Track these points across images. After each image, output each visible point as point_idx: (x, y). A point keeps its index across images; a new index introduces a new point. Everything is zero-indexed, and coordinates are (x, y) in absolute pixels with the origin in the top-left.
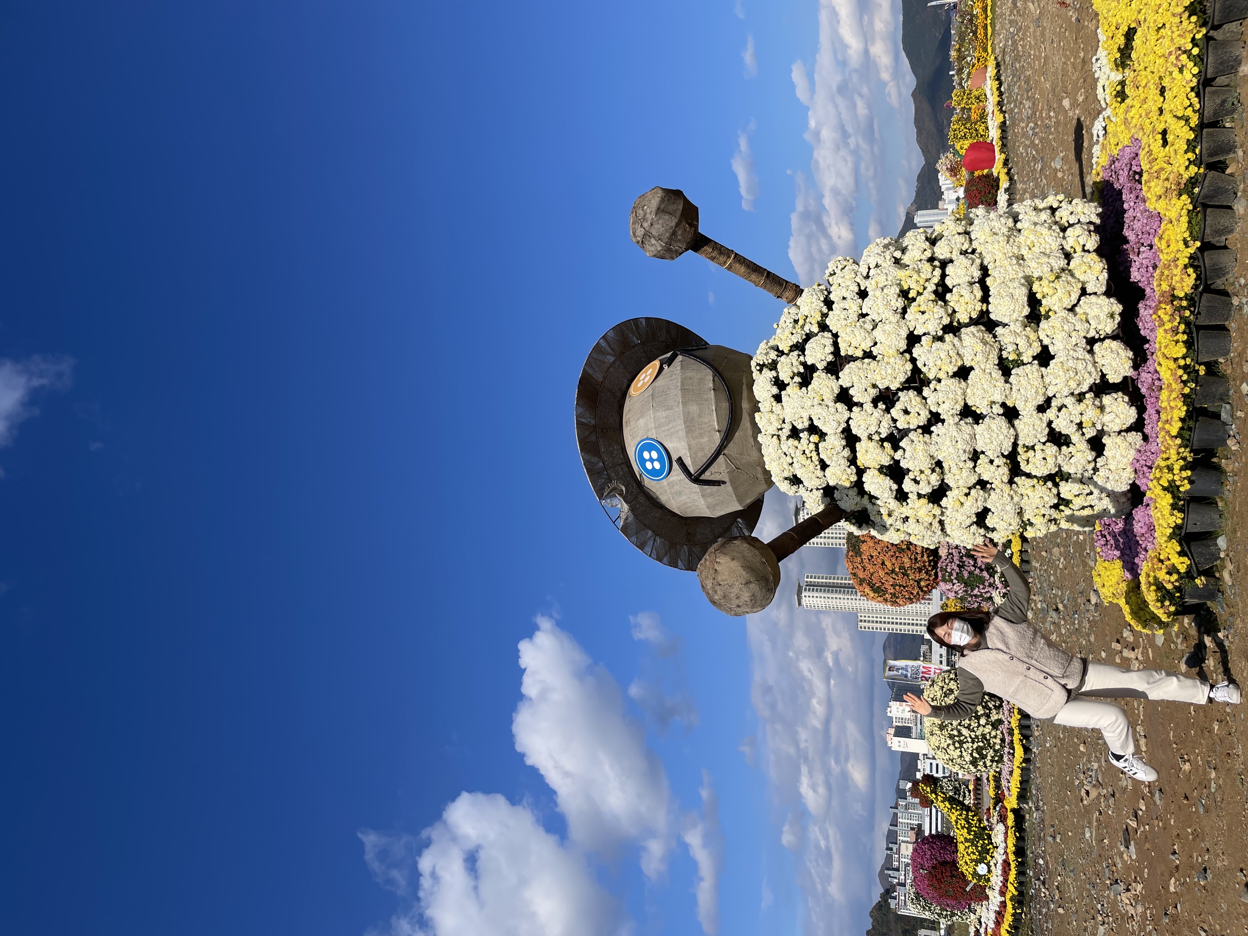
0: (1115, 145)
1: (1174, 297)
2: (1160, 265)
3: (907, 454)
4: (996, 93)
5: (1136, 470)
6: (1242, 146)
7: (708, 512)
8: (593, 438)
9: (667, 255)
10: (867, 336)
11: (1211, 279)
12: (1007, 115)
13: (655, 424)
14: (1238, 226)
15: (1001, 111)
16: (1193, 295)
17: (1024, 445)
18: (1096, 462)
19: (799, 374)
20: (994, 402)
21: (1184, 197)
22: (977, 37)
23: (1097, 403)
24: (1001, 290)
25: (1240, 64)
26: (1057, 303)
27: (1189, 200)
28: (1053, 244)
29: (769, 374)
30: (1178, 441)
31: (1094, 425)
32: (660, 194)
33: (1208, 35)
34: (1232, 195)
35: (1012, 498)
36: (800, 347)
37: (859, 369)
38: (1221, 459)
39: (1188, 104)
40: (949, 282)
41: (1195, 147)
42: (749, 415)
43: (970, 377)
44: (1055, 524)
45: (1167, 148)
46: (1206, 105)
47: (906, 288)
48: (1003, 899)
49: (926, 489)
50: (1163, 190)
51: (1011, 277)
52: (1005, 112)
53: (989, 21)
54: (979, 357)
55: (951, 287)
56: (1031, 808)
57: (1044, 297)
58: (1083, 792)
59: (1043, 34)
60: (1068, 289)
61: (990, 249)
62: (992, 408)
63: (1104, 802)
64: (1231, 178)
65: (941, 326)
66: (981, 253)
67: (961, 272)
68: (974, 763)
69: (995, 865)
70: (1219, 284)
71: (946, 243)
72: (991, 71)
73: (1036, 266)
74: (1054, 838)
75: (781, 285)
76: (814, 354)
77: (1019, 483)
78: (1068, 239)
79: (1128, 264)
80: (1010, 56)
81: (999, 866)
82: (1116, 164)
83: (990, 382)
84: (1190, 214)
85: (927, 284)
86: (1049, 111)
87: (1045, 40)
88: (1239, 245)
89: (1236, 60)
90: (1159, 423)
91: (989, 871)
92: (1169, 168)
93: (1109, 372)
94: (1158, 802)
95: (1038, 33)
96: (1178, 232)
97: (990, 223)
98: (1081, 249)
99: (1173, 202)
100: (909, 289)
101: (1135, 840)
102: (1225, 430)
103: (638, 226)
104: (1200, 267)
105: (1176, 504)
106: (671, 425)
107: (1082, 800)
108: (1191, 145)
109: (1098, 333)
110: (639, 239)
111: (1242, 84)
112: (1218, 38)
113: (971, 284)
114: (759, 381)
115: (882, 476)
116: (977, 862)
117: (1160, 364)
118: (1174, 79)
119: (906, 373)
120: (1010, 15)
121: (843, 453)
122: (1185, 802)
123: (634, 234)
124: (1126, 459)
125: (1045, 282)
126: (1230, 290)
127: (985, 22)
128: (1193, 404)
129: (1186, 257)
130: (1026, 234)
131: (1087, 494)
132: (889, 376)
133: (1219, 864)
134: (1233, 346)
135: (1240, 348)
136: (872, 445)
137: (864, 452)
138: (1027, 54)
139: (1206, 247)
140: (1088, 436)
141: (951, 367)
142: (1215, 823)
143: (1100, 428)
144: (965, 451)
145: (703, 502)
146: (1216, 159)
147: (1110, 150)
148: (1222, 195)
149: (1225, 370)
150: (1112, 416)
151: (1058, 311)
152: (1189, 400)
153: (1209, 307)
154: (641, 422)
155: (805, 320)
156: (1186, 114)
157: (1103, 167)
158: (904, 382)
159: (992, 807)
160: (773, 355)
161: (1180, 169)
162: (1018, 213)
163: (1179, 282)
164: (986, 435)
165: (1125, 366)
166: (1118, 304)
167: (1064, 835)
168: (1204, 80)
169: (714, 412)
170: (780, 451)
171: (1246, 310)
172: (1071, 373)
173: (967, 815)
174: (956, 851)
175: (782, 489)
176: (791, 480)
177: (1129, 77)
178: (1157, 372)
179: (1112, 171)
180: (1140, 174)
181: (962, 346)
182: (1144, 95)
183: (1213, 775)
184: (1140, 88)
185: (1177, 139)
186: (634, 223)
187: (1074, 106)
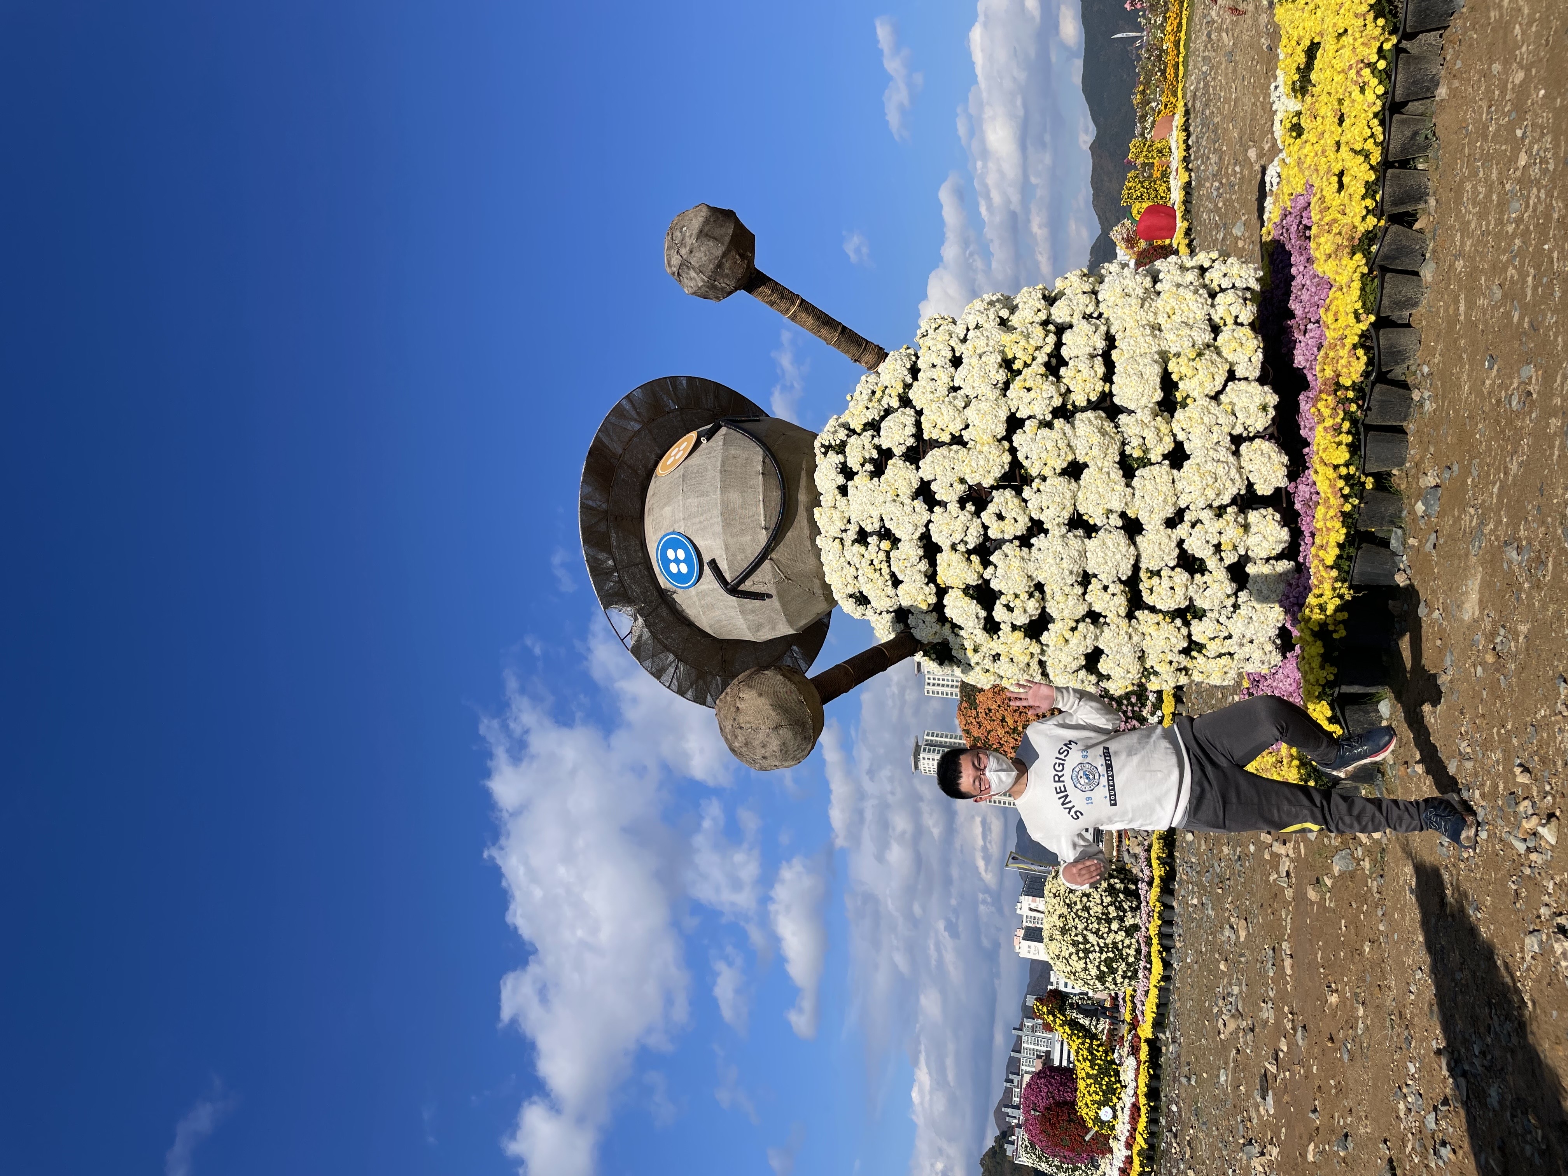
0: (1288, 195)
1: (1338, 386)
2: (1325, 344)
3: (999, 572)
4: (1184, 147)
6: (1435, 193)
7: (750, 635)
8: (603, 527)
9: (711, 294)
10: (956, 415)
11: (1386, 364)
12: (1193, 174)
13: (684, 513)
14: (1425, 298)
15: (1187, 169)
16: (1364, 385)
17: (1147, 569)
18: (1237, 597)
19: (872, 460)
20: (1111, 511)
21: (1358, 256)
22: (1165, 78)
23: (1241, 520)
24: (1129, 368)
25: (1437, 85)
26: (1198, 388)
27: (1364, 261)
28: (1198, 313)
29: (835, 459)
30: (1334, 573)
31: (1235, 548)
32: (704, 212)
33: (1400, 46)
34: (1419, 257)
35: (1130, 638)
36: (874, 426)
37: (944, 457)
39: (1369, 134)
40: (1065, 352)
41: (1375, 192)
42: (807, 510)
43: (1083, 476)
44: (1186, 675)
45: (1343, 193)
46: (1392, 137)
47: (1010, 356)
48: (1129, 1153)
49: (1022, 620)
50: (1333, 248)
51: (1142, 351)
52: (1191, 170)
53: (1181, 59)
54: (1095, 452)
55: (1067, 360)
56: (1167, 1038)
57: (1181, 379)
58: (1221, 1022)
59: (1234, 71)
60: (1212, 370)
61: (1119, 314)
62: (1108, 518)
63: (1243, 1037)
64: (1420, 235)
65: (1051, 409)
66: (1108, 319)
67: (1081, 341)
68: (1101, 978)
69: (1122, 1109)
70: (1398, 372)
71: (1066, 302)
72: (1179, 120)
73: (1175, 339)
74: (1189, 1079)
75: (860, 345)
76: (891, 435)
77: (1141, 618)
78: (1217, 307)
79: (1292, 344)
80: (1201, 102)
81: (1127, 1112)
82: (1288, 218)
83: (1108, 484)
84: (1364, 279)
85: (1037, 354)
86: (1235, 165)
87: (1236, 78)
88: (1424, 323)
89: (1431, 80)
90: (1313, 549)
91: (1115, 1117)
92: (1342, 219)
93: (1257, 481)
94: (1300, 1042)
95: (1230, 71)
96: (1349, 301)
97: (1122, 281)
98: (1233, 322)
99: (1344, 262)
100: (1015, 358)
101: (1273, 1089)
102: (1395, 563)
103: (673, 253)
104: (1373, 348)
106: (704, 516)
107: (1219, 1033)
108: (1370, 190)
109: (1246, 429)
110: (674, 269)
111: (1438, 111)
112: (1412, 51)
113: (1092, 356)
114: (823, 467)
115: (967, 599)
116: (1101, 1104)
117: (1316, 472)
118: (1353, 101)
119: (1003, 467)
120: (1204, 51)
121: (919, 566)
122: (1330, 1045)
123: (669, 262)
125: (1183, 360)
126: (1409, 380)
127: (1176, 60)
128: (1356, 528)
129: (1356, 334)
130: (1165, 298)
131: (1225, 638)
132: (981, 469)
133: (1362, 1131)
134: (1410, 453)
135: (1418, 456)
136: (956, 558)
137: (946, 566)
138: (1217, 97)
139: (1382, 323)
140: (1227, 562)
141: (1059, 462)
142: (1360, 1075)
143: (1243, 553)
144: (1071, 573)
145: (742, 620)
146: (1402, 209)
147: (1283, 202)
148: (1406, 256)
149: (1399, 485)
150: (1258, 538)
151: (1198, 398)
152: (1350, 521)
153: (1382, 401)
154: (667, 510)
155: (883, 392)
156: (1365, 148)
157: (1275, 223)
158: (1000, 478)
159: (1126, 1035)
160: (842, 434)
161: (1354, 220)
162: (1159, 271)
163: (1346, 367)
164: (1100, 553)
165: (1278, 474)
166: (1274, 395)
167: (1199, 1076)
168: (1391, 104)
169: (761, 503)
170: (842, 559)
171: (1428, 406)
172: (1209, 478)
173: (1091, 1044)
174: (1076, 1090)
175: (845, 610)
176: (856, 598)
177: (1306, 106)
178: (1314, 483)
179: (1283, 227)
180: (1310, 228)
181: (1075, 435)
182: (1321, 127)
183: (1361, 1012)
184: (1318, 118)
185: (1354, 182)
186: (669, 248)
187: (1260, 156)
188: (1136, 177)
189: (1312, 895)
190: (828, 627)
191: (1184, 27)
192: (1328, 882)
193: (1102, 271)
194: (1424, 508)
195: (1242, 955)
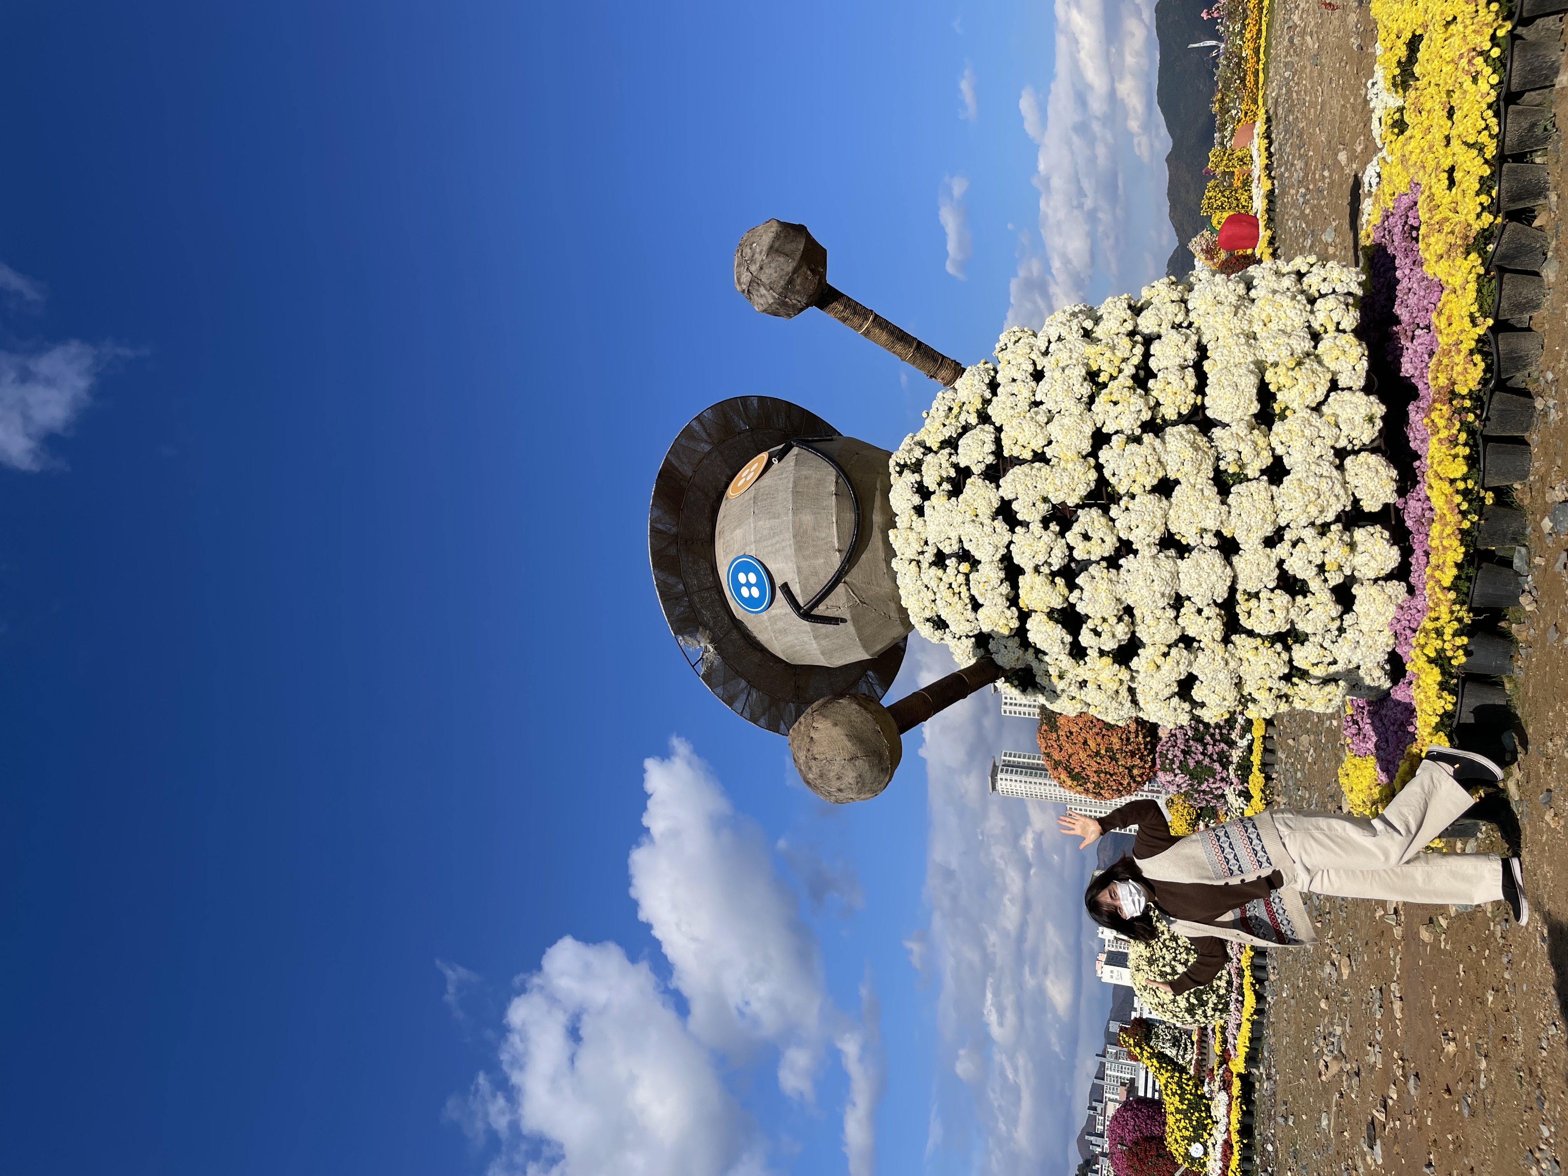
0: (1390, 195)
1: (1454, 395)
2: (1438, 350)
3: (1086, 595)
4: (1266, 154)
5: (1396, 632)
6: (1556, 188)
7: (823, 660)
8: (673, 551)
9: (782, 311)
10: (1038, 431)
11: (1506, 371)
12: (1276, 182)
13: (755, 535)
14: (1547, 300)
15: (1269, 176)
16: (1482, 394)
17: (1245, 590)
18: (1342, 620)
19: (949, 479)
20: (1205, 530)
21: (1473, 256)
22: (1245, 85)
23: (1346, 538)
24: (1222, 379)
25: (1556, 73)
26: (1298, 398)
27: (1480, 261)
28: (1297, 320)
29: (910, 478)
30: (1452, 595)
31: (1340, 568)
32: (775, 228)
33: (1515, 32)
34: (1540, 256)
35: (1227, 663)
36: (951, 444)
37: (1026, 475)
38: (1511, 623)
39: (1483, 126)
40: (1153, 364)
41: (1491, 188)
42: (882, 532)
43: (1174, 494)
44: (1286, 702)
45: (1454, 190)
46: (1508, 129)
47: (1095, 368)
49: (1110, 645)
50: (1445, 248)
51: (1237, 361)
52: (1274, 178)
53: (1261, 66)
54: (1187, 468)
55: (1156, 372)
56: (1261, 1074)
57: (1279, 389)
58: (1322, 1063)
59: (1320, 74)
60: (1313, 379)
61: (1211, 323)
62: (1202, 537)
63: (1347, 1081)
64: (1540, 233)
65: (1139, 423)
66: (1199, 328)
67: (1171, 351)
68: (1191, 1010)
69: (1214, 1145)
70: (1519, 379)
71: (1153, 312)
72: (1260, 127)
73: (1271, 347)
74: (1286, 1119)
75: (936, 361)
76: (969, 452)
77: (1237, 642)
78: (1317, 314)
79: (1398, 353)
80: (1283, 109)
81: (1219, 1148)
82: (1391, 219)
83: (1201, 502)
84: (1480, 280)
85: (1124, 365)
86: (1323, 170)
87: (1322, 81)
88: (1547, 326)
89: (1551, 67)
90: (1427, 570)
91: (1206, 1153)
92: (1455, 218)
93: (1364, 497)
94: (1413, 1092)
95: (1316, 74)
96: (1464, 304)
97: (1213, 288)
98: (1334, 328)
99: (1458, 263)
100: (1100, 370)
101: (1380, 1137)
102: (1519, 583)
103: (743, 269)
104: (1491, 354)
105: (1447, 682)
106: (777, 538)
107: (1320, 1075)
108: (1485, 185)
109: (1350, 442)
110: (744, 287)
111: (1559, 100)
112: (1529, 38)
113: (1183, 368)
114: (898, 486)
115: (1051, 623)
116: (1191, 1140)
117: (1430, 487)
118: (1465, 92)
119: (1088, 484)
120: (1286, 57)
121: (1000, 589)
122: (1447, 1097)
123: (739, 280)
124: (1384, 618)
125: (1281, 370)
126: (1531, 388)
127: (1256, 67)
128: (1475, 546)
129: (1473, 339)
130: (1260, 305)
131: (1330, 664)
132: (1065, 487)
134: (1533, 466)
135: (1543, 469)
136: (1039, 580)
137: (1029, 589)
138: (1302, 102)
139: (1501, 327)
140: (1332, 583)
141: (1149, 479)
142: (1482, 1133)
143: (1349, 573)
144: (1163, 595)
145: (815, 645)
146: (1520, 206)
147: (1384, 202)
148: (1526, 255)
149: (1521, 500)
150: (1365, 558)
151: (1298, 410)
152: (1469, 538)
153: (1502, 410)
154: (738, 532)
155: (961, 407)
156: (1479, 141)
157: (1375, 225)
158: (1085, 496)
159: (1216, 1068)
160: (918, 452)
161: (1468, 217)
162: (1253, 278)
163: (1462, 374)
164: (1193, 575)
165: (1386, 489)
166: (1381, 405)
167: (1297, 1117)
168: (1506, 94)
169: (835, 524)
170: (919, 582)
171: (1554, 416)
172: (1311, 495)
173: (1181, 1078)
174: (1165, 1124)
175: (922, 634)
176: (934, 622)
177: (1410, 101)
178: (1428, 498)
179: (1385, 229)
180: (1417, 229)
181: (1165, 450)
182: (1427, 122)
183: (1483, 1065)
184: (1423, 113)
185: (1468, 177)
186: (739, 265)
187: (1351, 159)
188: (1217, 186)
189: (1425, 935)
190: (904, 651)
191: (1264, 34)
192: (1444, 923)
193: (1191, 279)
194: (1551, 525)
195: (1345, 994)
